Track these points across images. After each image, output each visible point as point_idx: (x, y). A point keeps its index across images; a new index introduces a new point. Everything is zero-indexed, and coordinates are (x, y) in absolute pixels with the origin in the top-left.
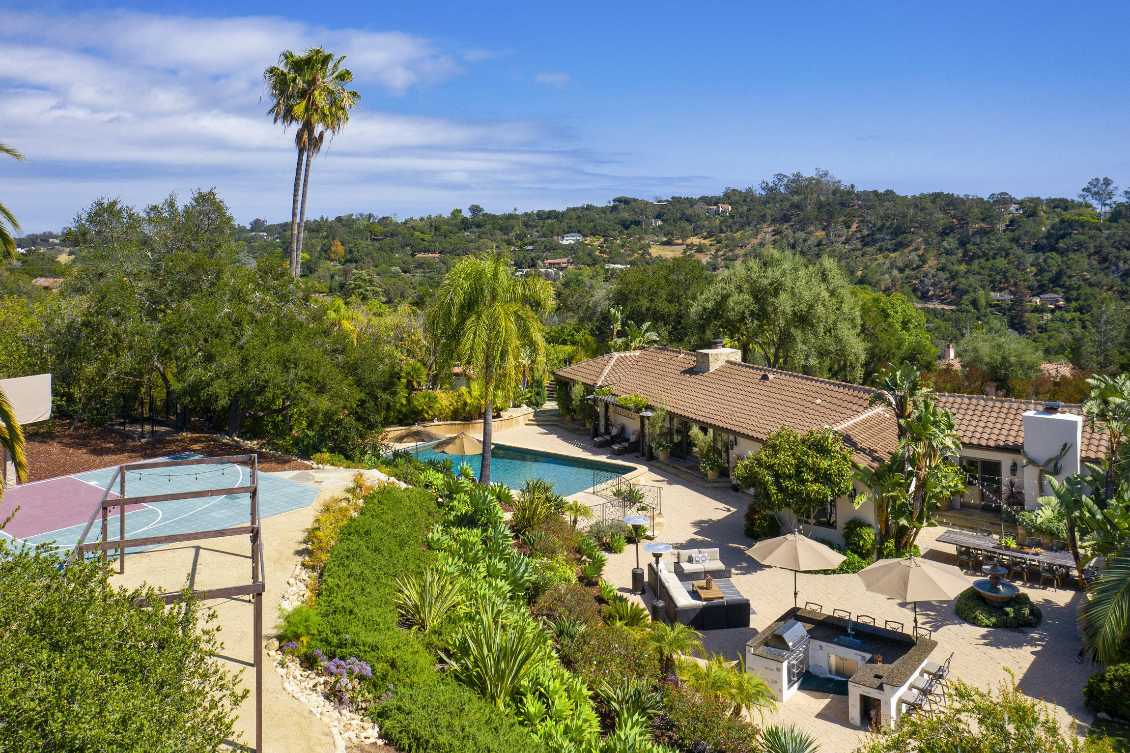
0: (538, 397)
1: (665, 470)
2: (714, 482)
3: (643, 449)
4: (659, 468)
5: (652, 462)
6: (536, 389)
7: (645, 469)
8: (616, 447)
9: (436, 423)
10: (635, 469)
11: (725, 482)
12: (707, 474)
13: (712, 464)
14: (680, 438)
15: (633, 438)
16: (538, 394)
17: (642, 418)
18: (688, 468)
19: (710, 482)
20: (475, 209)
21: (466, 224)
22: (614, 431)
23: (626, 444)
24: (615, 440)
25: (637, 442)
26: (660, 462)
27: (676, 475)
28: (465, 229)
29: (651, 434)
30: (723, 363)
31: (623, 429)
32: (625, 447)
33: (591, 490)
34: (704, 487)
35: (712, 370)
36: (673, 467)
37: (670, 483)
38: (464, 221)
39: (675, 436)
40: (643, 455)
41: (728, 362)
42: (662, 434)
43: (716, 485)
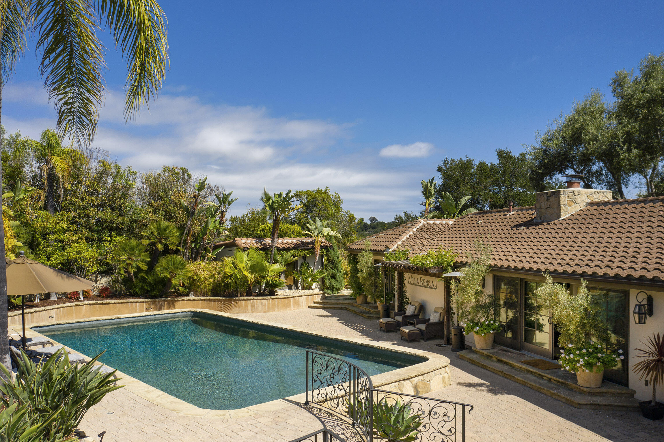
0: (333, 281)
1: (483, 367)
2: (591, 393)
3: (449, 332)
4: (473, 362)
5: (463, 353)
6: (331, 271)
7: (444, 360)
8: (406, 330)
9: (192, 297)
10: (425, 359)
11: (619, 394)
12: (574, 377)
13: (589, 354)
14: (511, 314)
15: (434, 318)
16: (333, 277)
17: (448, 281)
18: (529, 363)
19: (581, 392)
20: (373, 219)
21: (366, 227)
22: (410, 310)
23: (423, 327)
24: (408, 321)
25: (440, 324)
26: (475, 352)
27: (505, 375)
28: (366, 230)
29: (460, 305)
30: (583, 206)
31: (422, 308)
32: (421, 331)
33: (301, 398)
34: (570, 403)
35: (564, 216)
36: (499, 361)
37: (495, 390)
38: (366, 224)
39: (503, 311)
40: (449, 343)
41: (591, 204)
42: (478, 307)
43: (599, 400)
